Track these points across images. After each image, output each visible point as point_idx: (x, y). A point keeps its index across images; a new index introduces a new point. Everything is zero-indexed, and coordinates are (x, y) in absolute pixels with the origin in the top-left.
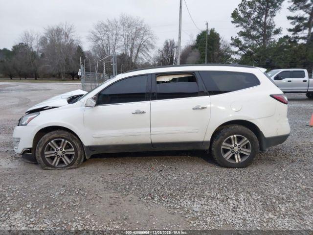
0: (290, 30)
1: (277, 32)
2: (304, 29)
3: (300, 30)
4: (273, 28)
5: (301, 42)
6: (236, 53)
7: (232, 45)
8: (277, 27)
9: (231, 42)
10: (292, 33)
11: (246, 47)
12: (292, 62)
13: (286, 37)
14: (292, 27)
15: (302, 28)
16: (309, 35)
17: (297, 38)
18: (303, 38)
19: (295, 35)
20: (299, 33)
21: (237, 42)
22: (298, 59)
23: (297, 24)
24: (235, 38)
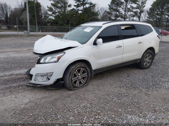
0: (75, 6)
1: (70, 6)
2: (81, 6)
3: (79, 6)
4: (67, 4)
5: (80, 12)
6: (51, 15)
7: (48, 10)
8: (69, 4)
9: (48, 9)
10: (76, 7)
11: (56, 13)
12: (78, 22)
13: (74, 9)
14: (76, 4)
15: (80, 5)
16: (83, 9)
17: (78, 10)
18: (81, 10)
19: (78, 9)
20: (79, 8)
21: (51, 9)
22: (81, 21)
23: (78, 3)
24: (49, 7)
